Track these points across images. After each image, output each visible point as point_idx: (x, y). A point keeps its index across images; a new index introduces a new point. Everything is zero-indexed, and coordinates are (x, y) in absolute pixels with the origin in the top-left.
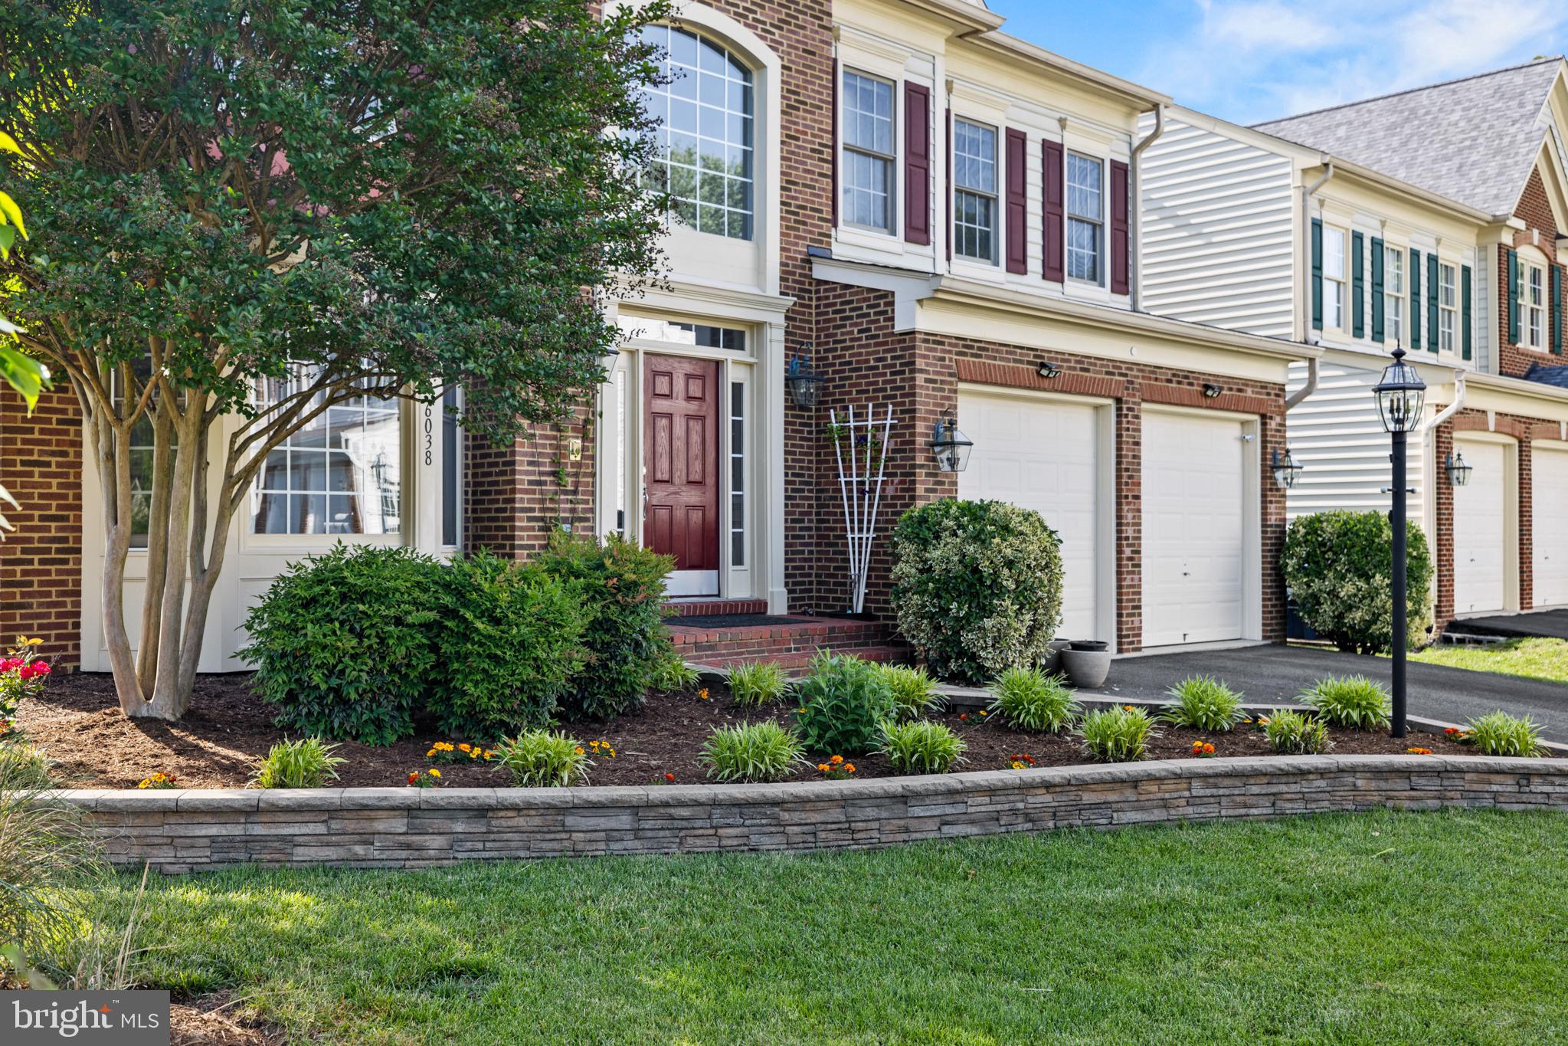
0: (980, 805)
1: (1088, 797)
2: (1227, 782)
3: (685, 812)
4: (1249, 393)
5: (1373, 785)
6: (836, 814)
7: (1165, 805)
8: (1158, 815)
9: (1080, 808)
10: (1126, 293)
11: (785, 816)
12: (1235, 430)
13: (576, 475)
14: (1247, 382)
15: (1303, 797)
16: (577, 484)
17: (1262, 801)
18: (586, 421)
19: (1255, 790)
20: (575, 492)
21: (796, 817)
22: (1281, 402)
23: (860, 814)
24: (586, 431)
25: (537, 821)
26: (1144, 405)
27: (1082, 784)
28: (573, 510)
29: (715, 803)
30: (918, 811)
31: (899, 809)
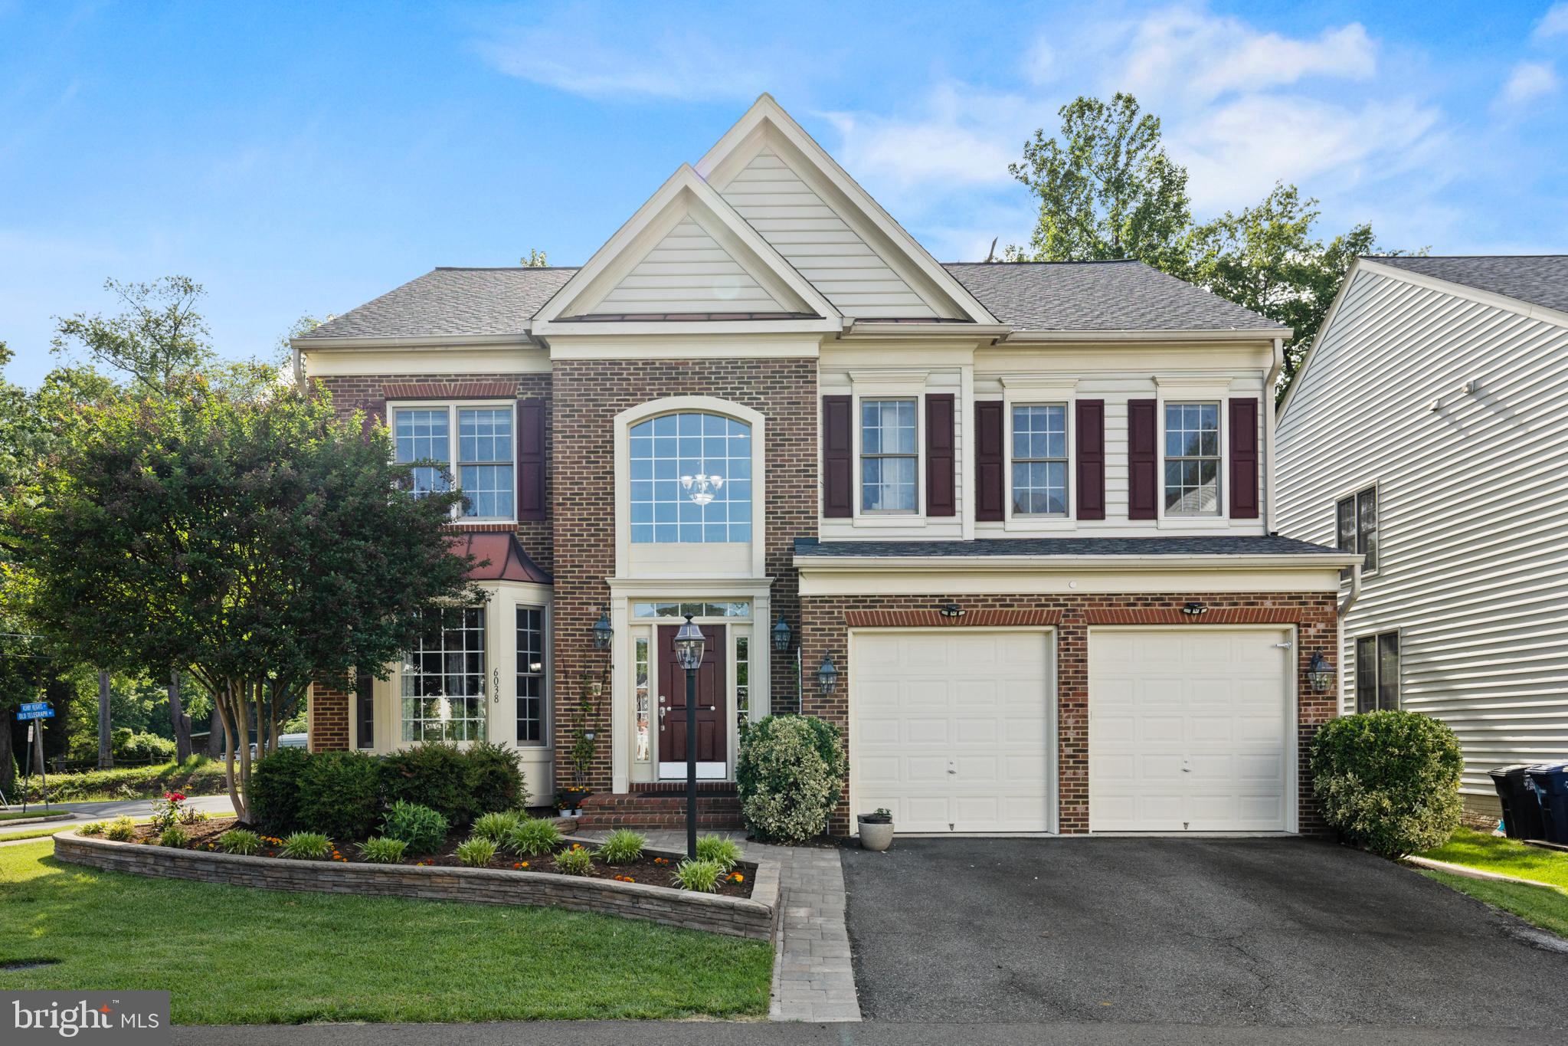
0: (350, 878)
1: (405, 881)
2: (478, 881)
3: (230, 866)
4: (1268, 604)
5: (554, 892)
6: (286, 875)
7: (445, 890)
8: (440, 895)
9: (401, 886)
10: (1256, 516)
11: (265, 872)
12: (1276, 639)
13: (599, 704)
14: (1263, 596)
15: (518, 895)
16: (598, 710)
17: (497, 895)
18: (606, 672)
19: (492, 888)
20: (598, 715)
21: (270, 873)
22: (1328, 609)
23: (296, 876)
24: (605, 678)
25: (188, 864)
26: (1090, 628)
27: (402, 874)
28: (595, 726)
29: (238, 863)
30: (321, 878)
31: (313, 876)
